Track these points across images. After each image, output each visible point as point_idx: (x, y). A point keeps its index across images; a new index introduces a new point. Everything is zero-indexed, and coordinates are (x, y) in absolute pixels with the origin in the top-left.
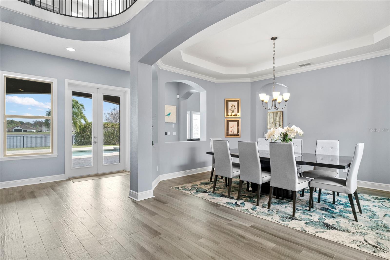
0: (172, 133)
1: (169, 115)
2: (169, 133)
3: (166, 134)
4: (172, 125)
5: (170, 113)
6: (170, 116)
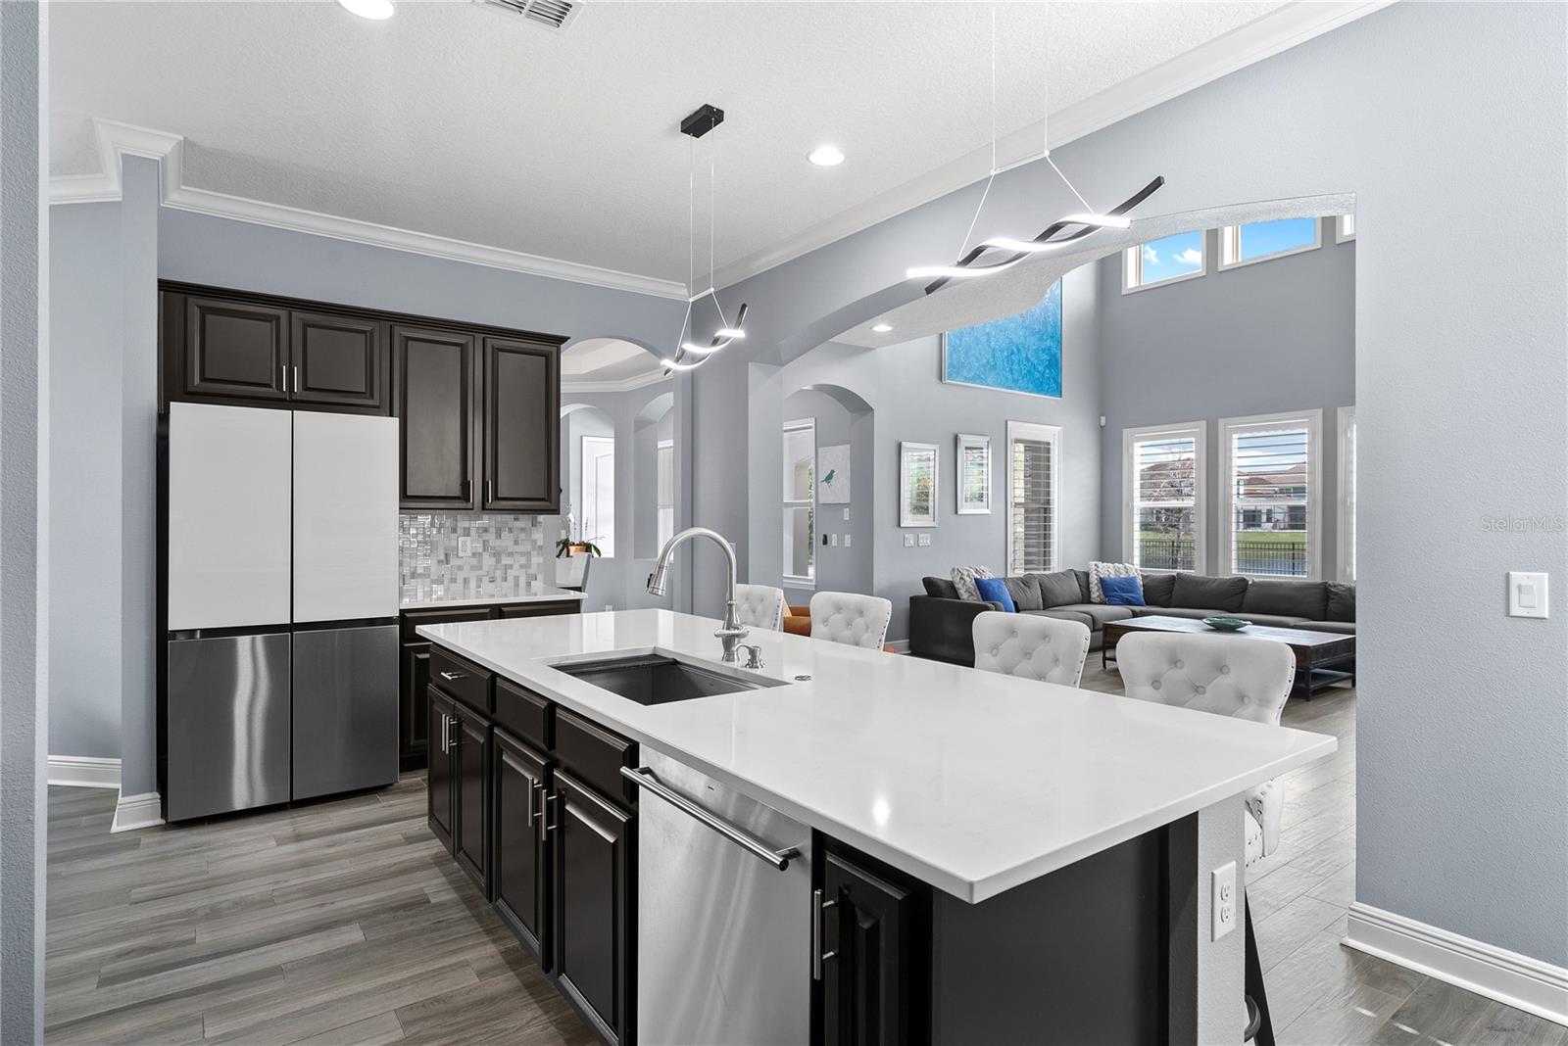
0: (841, 540)
1: (829, 478)
2: (834, 540)
3: (825, 542)
4: (843, 511)
5: (833, 471)
6: (833, 481)
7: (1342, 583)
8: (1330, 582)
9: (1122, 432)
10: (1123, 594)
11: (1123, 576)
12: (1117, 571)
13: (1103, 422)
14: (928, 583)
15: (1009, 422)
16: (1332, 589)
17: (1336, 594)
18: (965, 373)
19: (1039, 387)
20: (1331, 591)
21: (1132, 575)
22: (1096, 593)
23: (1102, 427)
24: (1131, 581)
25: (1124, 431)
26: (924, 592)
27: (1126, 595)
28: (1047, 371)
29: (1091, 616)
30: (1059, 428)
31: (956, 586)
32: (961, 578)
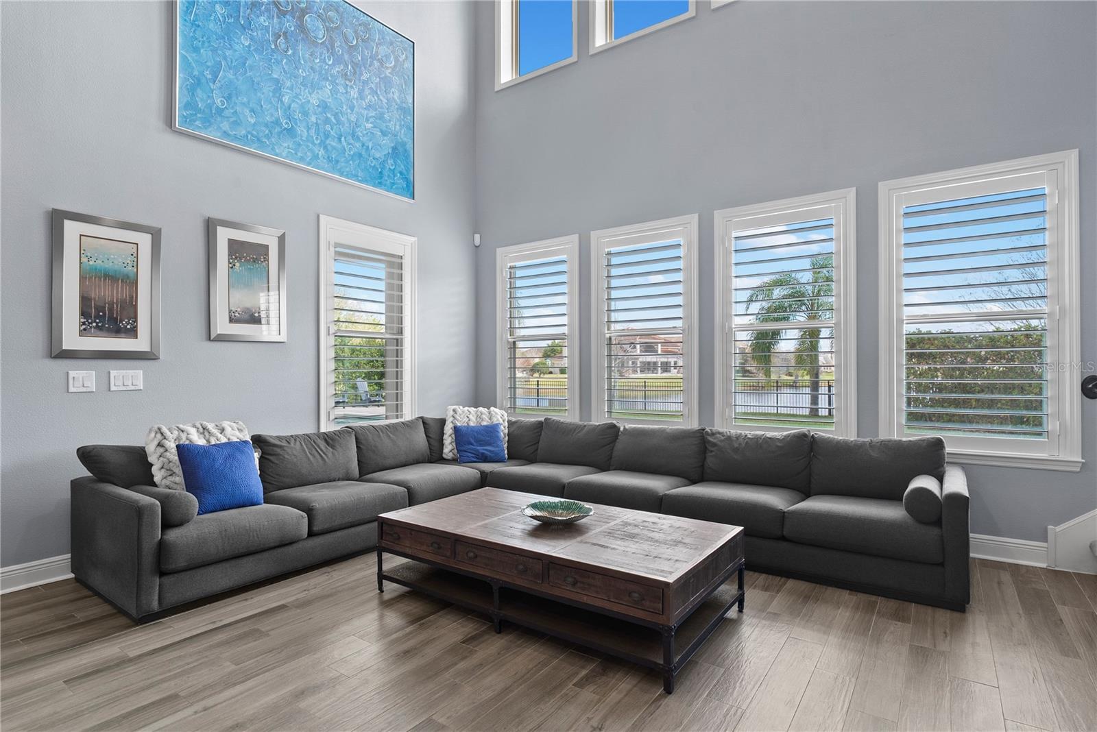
7: (721, 430)
8: (708, 429)
9: (496, 251)
10: (478, 448)
11: (485, 423)
12: (479, 417)
13: (477, 242)
14: (86, 455)
15: (322, 217)
16: (710, 439)
17: (714, 445)
18: (225, 126)
19: (378, 178)
20: (709, 442)
21: (495, 422)
22: (449, 448)
23: (476, 247)
24: (492, 430)
25: (498, 250)
26: (83, 472)
27: (481, 449)
28: (390, 161)
29: (409, 489)
30: (413, 239)
31: (151, 459)
32: (160, 445)
